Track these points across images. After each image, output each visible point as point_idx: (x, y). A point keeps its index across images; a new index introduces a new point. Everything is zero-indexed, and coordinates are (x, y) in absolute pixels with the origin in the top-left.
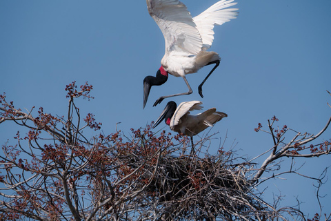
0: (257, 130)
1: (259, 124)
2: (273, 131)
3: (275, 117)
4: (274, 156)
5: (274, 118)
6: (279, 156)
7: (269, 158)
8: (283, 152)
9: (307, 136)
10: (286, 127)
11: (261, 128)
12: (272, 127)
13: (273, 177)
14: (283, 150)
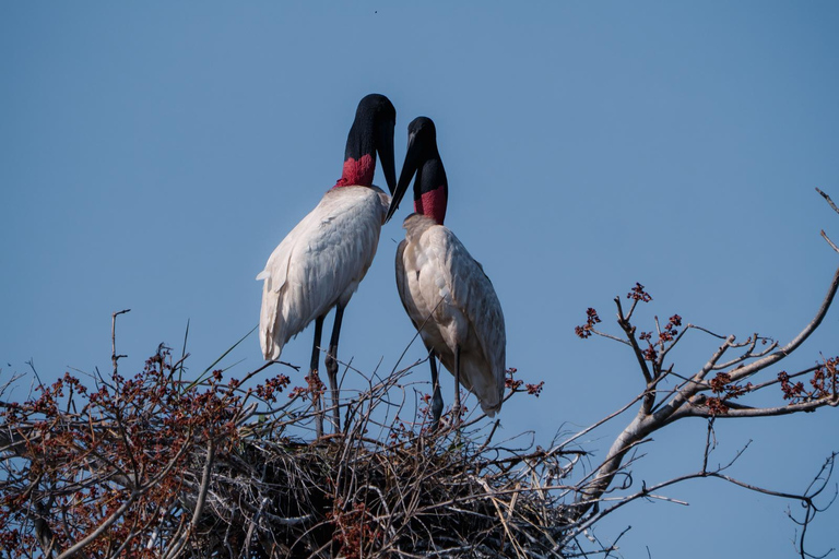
0: (582, 332)
1: (591, 312)
2: (637, 336)
3: (639, 288)
4: (650, 418)
5: (639, 293)
6: (665, 418)
7: (633, 426)
8: (678, 404)
9: (760, 348)
10: (678, 323)
11: (596, 326)
12: (632, 323)
13: (645, 493)
14: (677, 397)
